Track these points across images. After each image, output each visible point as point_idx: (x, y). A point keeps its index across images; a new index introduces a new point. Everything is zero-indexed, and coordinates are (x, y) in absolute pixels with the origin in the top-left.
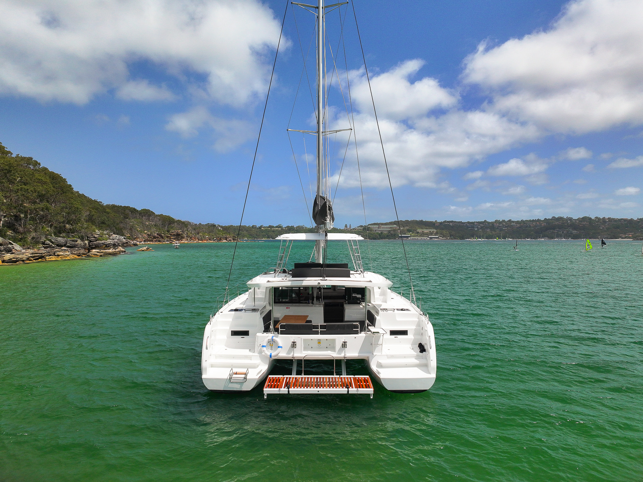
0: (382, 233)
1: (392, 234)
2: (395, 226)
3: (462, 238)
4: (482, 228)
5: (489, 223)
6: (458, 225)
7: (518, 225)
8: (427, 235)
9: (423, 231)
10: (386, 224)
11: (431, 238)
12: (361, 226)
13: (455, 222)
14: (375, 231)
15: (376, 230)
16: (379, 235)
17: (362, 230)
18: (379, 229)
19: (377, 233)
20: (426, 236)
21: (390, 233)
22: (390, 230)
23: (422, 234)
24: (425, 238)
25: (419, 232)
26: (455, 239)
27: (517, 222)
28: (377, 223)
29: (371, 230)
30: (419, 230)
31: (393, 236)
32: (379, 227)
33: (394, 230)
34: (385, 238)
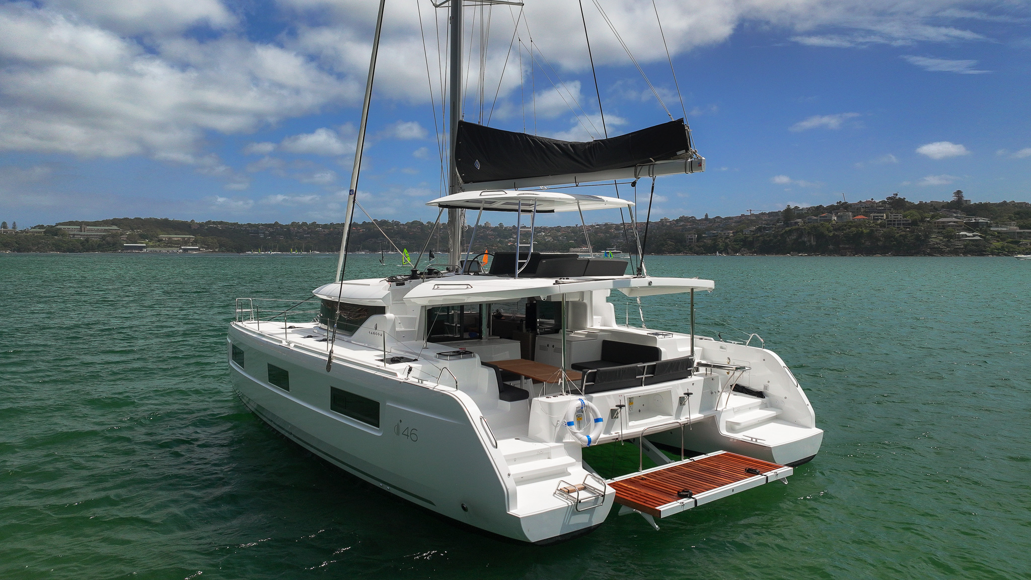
0: (87, 240)
1: (108, 243)
2: (115, 227)
3: (240, 250)
4: (271, 234)
5: (282, 226)
6: (231, 228)
7: (327, 231)
8: (178, 244)
9: (170, 238)
10: (96, 224)
11: (185, 250)
12: (41, 227)
13: (226, 223)
14: (72, 236)
15: (74, 235)
16: (82, 243)
17: (43, 234)
18: (81, 233)
19: (78, 240)
20: (176, 247)
21: (104, 240)
22: (104, 235)
23: (168, 243)
24: (175, 250)
25: (162, 240)
26: (228, 251)
27: (325, 226)
28: (76, 221)
29: (63, 235)
30: (163, 236)
31: (110, 247)
32: (81, 229)
33: (113, 236)
34: (93, 250)
